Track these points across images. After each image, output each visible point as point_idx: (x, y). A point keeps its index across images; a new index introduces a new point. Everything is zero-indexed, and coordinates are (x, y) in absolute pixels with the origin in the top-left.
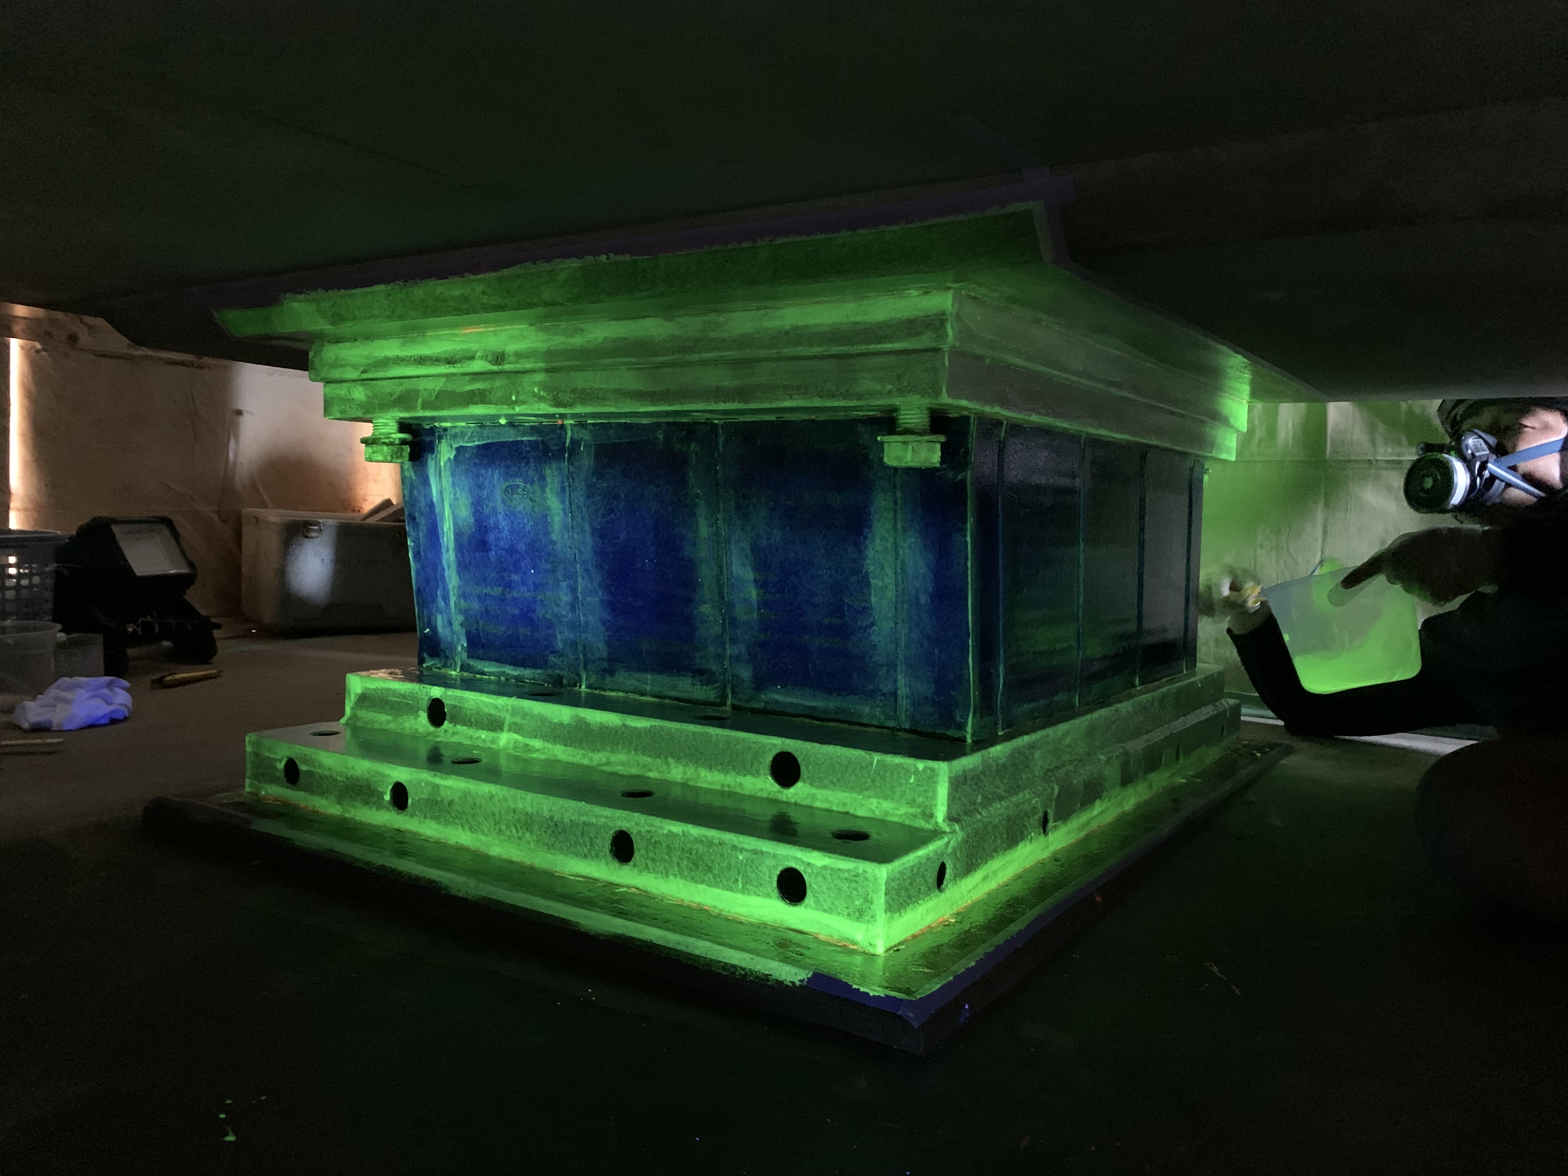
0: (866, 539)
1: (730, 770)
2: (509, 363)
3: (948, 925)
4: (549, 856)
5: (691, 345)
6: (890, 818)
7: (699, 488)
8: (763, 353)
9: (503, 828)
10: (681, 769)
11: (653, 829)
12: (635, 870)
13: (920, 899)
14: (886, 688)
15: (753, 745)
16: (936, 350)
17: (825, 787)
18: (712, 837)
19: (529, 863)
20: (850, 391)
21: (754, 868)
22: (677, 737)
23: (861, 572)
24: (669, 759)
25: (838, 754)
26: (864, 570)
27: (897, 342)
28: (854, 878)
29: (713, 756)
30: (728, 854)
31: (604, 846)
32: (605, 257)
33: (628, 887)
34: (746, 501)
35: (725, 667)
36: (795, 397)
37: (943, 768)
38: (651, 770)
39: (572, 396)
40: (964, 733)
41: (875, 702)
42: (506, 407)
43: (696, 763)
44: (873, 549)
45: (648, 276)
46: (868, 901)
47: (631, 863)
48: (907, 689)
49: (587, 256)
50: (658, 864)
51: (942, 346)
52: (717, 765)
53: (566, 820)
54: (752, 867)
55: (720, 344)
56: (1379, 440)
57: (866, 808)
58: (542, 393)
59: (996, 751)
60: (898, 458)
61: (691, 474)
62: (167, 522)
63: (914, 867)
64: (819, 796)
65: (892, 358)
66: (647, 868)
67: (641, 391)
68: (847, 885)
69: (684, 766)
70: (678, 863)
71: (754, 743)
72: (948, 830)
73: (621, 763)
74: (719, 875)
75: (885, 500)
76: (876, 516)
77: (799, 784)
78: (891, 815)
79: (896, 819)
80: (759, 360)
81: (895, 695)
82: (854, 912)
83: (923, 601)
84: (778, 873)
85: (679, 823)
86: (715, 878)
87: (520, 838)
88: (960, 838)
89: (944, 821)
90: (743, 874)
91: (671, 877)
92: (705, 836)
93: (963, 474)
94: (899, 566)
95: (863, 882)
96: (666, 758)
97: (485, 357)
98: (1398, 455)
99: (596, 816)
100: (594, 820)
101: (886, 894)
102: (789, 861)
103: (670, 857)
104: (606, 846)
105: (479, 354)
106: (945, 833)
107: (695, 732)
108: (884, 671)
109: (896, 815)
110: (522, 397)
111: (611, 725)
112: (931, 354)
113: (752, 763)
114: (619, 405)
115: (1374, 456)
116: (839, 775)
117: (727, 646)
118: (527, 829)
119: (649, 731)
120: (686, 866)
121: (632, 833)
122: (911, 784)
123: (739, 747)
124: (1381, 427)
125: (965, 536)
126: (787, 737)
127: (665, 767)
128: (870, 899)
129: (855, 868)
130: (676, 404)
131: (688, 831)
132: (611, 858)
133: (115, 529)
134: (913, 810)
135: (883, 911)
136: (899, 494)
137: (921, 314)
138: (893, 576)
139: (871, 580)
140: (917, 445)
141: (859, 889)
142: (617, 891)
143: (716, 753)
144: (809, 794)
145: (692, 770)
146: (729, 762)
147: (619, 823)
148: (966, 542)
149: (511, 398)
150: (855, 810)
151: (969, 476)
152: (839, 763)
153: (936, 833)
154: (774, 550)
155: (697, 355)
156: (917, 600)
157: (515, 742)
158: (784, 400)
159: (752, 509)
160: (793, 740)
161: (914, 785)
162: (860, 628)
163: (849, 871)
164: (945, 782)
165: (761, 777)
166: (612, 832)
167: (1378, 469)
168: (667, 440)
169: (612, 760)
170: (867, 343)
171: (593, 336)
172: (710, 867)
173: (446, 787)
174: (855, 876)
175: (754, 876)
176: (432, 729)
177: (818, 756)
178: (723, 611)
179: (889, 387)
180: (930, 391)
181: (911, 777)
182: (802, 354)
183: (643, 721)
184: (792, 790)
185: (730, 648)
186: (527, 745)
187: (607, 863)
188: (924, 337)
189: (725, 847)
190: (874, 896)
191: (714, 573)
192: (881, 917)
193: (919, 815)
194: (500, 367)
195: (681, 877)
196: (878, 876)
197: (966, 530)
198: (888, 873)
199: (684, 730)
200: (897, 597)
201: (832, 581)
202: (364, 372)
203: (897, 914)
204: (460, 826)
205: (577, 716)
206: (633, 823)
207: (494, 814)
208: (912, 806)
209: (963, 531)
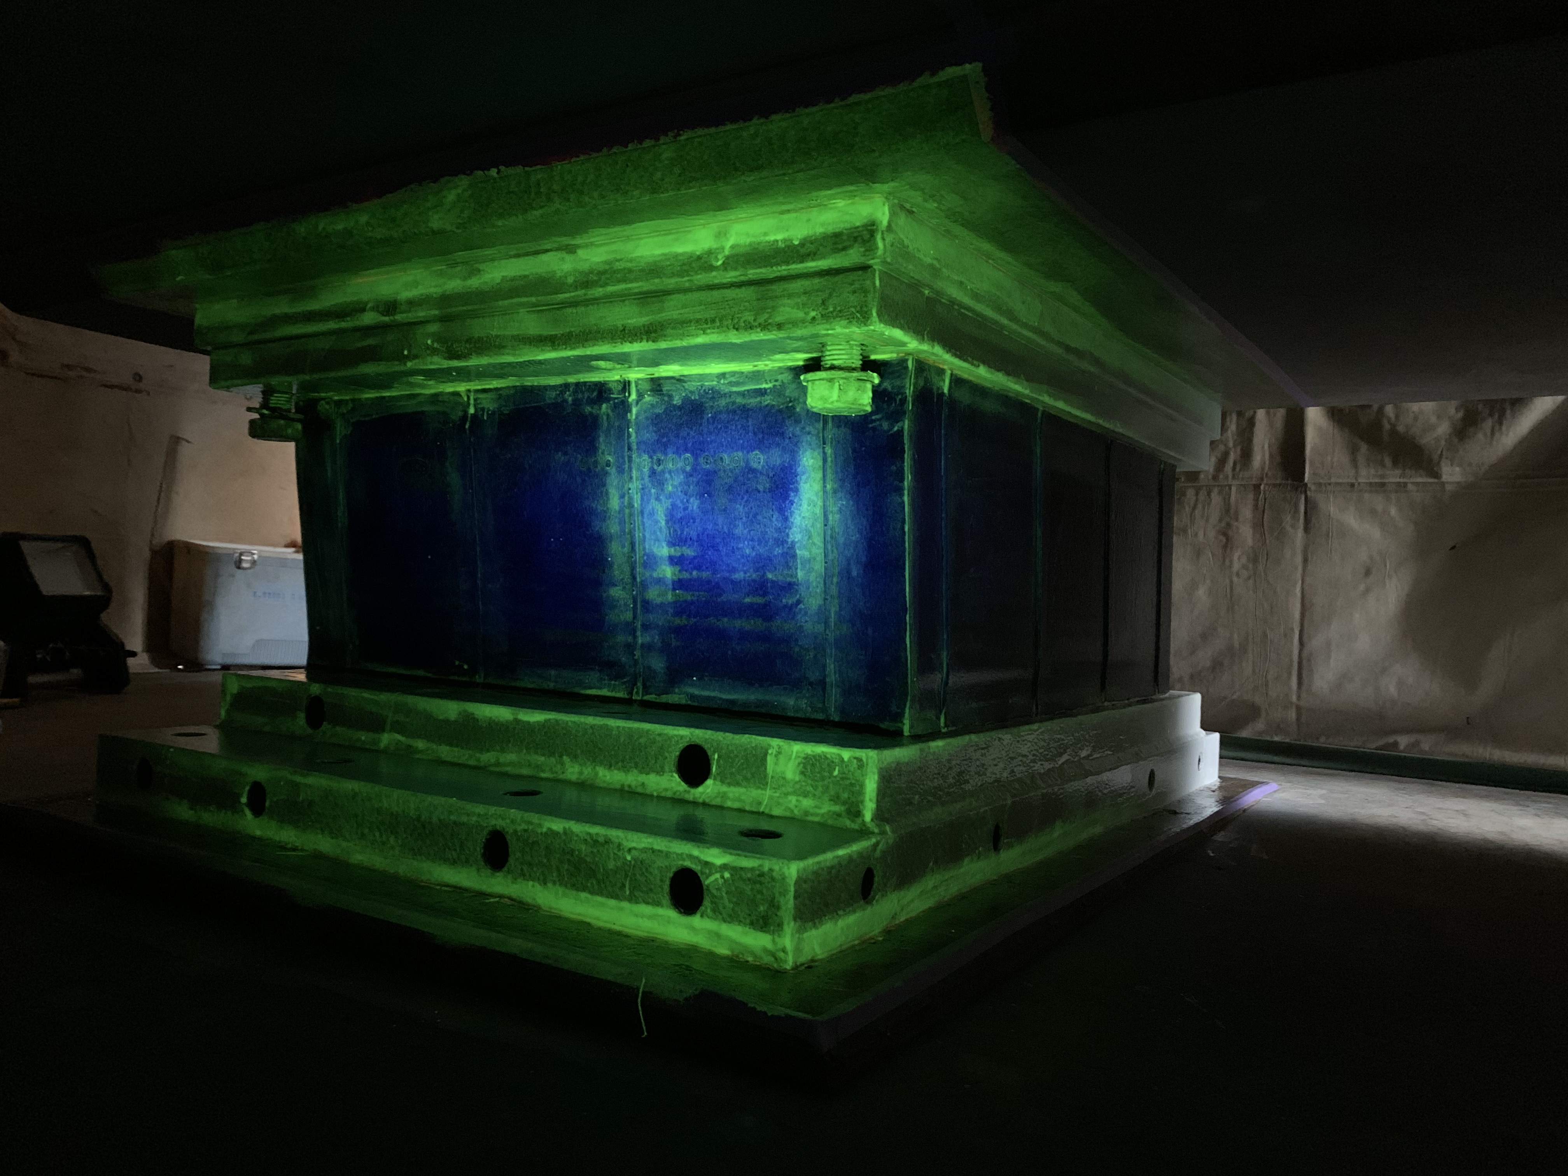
0: (792, 504)
1: (631, 767)
2: (401, 313)
3: (874, 943)
4: (415, 863)
5: (595, 278)
6: (810, 818)
7: (609, 454)
8: (671, 282)
9: (366, 831)
10: (576, 768)
11: (531, 827)
12: (510, 876)
13: (840, 909)
14: (814, 676)
15: (658, 738)
16: (865, 268)
17: (738, 784)
18: (597, 834)
19: (392, 871)
20: (770, 321)
21: (644, 870)
22: (574, 732)
23: (787, 542)
24: (565, 757)
25: (753, 745)
26: (790, 540)
27: (821, 259)
28: (758, 879)
29: (613, 753)
30: (614, 854)
31: (475, 849)
32: (495, 170)
33: (501, 896)
34: (661, 467)
35: (636, 657)
36: (709, 331)
37: (872, 757)
38: (543, 771)
39: (468, 346)
40: (900, 725)
41: (801, 692)
42: (397, 363)
43: (594, 761)
44: (800, 515)
45: (542, 190)
46: (773, 906)
47: (505, 869)
48: (837, 675)
49: (476, 172)
50: (535, 869)
51: (871, 262)
52: (617, 763)
53: (435, 819)
54: (641, 869)
55: (626, 275)
56: (1361, 460)
57: (783, 808)
58: (435, 345)
59: (938, 747)
60: (824, 399)
61: (601, 439)
62: (84, 543)
63: (832, 867)
64: (731, 795)
65: (816, 281)
66: (523, 875)
67: (540, 336)
68: (750, 887)
69: (580, 765)
70: (557, 867)
71: (660, 735)
72: (876, 830)
73: (511, 764)
74: (603, 880)
75: (813, 458)
76: (804, 477)
77: (709, 782)
78: (812, 815)
79: (816, 819)
80: (667, 293)
81: (822, 683)
82: (758, 920)
83: (854, 573)
84: (671, 875)
85: (561, 820)
86: (599, 883)
87: (384, 843)
88: (891, 841)
89: (872, 820)
90: (631, 878)
91: (550, 885)
92: (589, 834)
93: (900, 424)
94: (829, 532)
95: (768, 882)
96: (561, 756)
97: (376, 309)
98: (1382, 476)
99: (468, 815)
100: (464, 819)
101: (795, 898)
102: (684, 860)
103: (548, 860)
104: (478, 849)
105: (369, 305)
106: (873, 833)
107: (594, 725)
108: (812, 656)
109: (817, 815)
110: (414, 351)
111: (501, 720)
112: (860, 272)
113: (657, 759)
114: (517, 352)
115: (1356, 479)
116: (754, 770)
117: (639, 633)
118: (392, 833)
119: (544, 725)
120: (567, 870)
121: (507, 832)
122: (836, 777)
123: (642, 741)
124: (1364, 448)
125: (903, 495)
126: (697, 727)
127: (559, 766)
128: (776, 904)
129: (760, 866)
130: (578, 347)
131: (569, 828)
132: (483, 864)
133: (25, 546)
134: (837, 808)
135: (791, 917)
136: (829, 450)
137: (848, 226)
138: (822, 545)
139: (798, 551)
140: (844, 383)
141: (765, 891)
142: (487, 901)
143: (616, 748)
144: (719, 793)
145: (589, 769)
146: (631, 758)
147: (493, 822)
148: (903, 502)
149: (403, 353)
150: (771, 810)
151: (906, 427)
152: (754, 755)
153: (863, 833)
154: (692, 521)
155: (601, 289)
156: (849, 572)
157: (397, 744)
158: (697, 336)
159: (667, 475)
160: (703, 731)
161: (838, 779)
162: (785, 606)
163: (752, 869)
164: (874, 773)
165: (666, 774)
166: (485, 832)
167: (1361, 491)
168: (576, 402)
169: (502, 760)
170: (787, 263)
171: (490, 276)
172: (594, 871)
173: (306, 785)
174: (759, 876)
175: (642, 879)
176: (309, 731)
177: (730, 748)
178: (634, 593)
179: (813, 314)
180: (859, 315)
181: (835, 769)
182: (716, 281)
183: (537, 715)
184: (700, 789)
185: (642, 636)
186: (410, 746)
187: (478, 870)
188: (851, 251)
189: (611, 846)
190: (782, 900)
191: (626, 550)
192: (789, 927)
193: (844, 814)
194: (392, 318)
195: (561, 885)
196: (787, 874)
197: (902, 489)
198: (798, 872)
199: (581, 723)
200: (826, 569)
201: (754, 554)
202: (251, 333)
203: (810, 924)
204: (319, 831)
205: (465, 711)
206: (508, 821)
207: (356, 816)
208: (836, 803)
209: (900, 490)
